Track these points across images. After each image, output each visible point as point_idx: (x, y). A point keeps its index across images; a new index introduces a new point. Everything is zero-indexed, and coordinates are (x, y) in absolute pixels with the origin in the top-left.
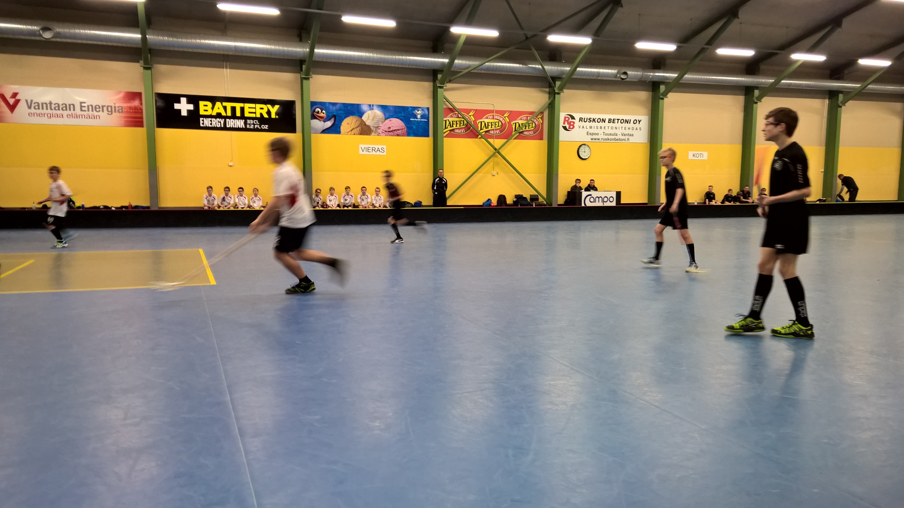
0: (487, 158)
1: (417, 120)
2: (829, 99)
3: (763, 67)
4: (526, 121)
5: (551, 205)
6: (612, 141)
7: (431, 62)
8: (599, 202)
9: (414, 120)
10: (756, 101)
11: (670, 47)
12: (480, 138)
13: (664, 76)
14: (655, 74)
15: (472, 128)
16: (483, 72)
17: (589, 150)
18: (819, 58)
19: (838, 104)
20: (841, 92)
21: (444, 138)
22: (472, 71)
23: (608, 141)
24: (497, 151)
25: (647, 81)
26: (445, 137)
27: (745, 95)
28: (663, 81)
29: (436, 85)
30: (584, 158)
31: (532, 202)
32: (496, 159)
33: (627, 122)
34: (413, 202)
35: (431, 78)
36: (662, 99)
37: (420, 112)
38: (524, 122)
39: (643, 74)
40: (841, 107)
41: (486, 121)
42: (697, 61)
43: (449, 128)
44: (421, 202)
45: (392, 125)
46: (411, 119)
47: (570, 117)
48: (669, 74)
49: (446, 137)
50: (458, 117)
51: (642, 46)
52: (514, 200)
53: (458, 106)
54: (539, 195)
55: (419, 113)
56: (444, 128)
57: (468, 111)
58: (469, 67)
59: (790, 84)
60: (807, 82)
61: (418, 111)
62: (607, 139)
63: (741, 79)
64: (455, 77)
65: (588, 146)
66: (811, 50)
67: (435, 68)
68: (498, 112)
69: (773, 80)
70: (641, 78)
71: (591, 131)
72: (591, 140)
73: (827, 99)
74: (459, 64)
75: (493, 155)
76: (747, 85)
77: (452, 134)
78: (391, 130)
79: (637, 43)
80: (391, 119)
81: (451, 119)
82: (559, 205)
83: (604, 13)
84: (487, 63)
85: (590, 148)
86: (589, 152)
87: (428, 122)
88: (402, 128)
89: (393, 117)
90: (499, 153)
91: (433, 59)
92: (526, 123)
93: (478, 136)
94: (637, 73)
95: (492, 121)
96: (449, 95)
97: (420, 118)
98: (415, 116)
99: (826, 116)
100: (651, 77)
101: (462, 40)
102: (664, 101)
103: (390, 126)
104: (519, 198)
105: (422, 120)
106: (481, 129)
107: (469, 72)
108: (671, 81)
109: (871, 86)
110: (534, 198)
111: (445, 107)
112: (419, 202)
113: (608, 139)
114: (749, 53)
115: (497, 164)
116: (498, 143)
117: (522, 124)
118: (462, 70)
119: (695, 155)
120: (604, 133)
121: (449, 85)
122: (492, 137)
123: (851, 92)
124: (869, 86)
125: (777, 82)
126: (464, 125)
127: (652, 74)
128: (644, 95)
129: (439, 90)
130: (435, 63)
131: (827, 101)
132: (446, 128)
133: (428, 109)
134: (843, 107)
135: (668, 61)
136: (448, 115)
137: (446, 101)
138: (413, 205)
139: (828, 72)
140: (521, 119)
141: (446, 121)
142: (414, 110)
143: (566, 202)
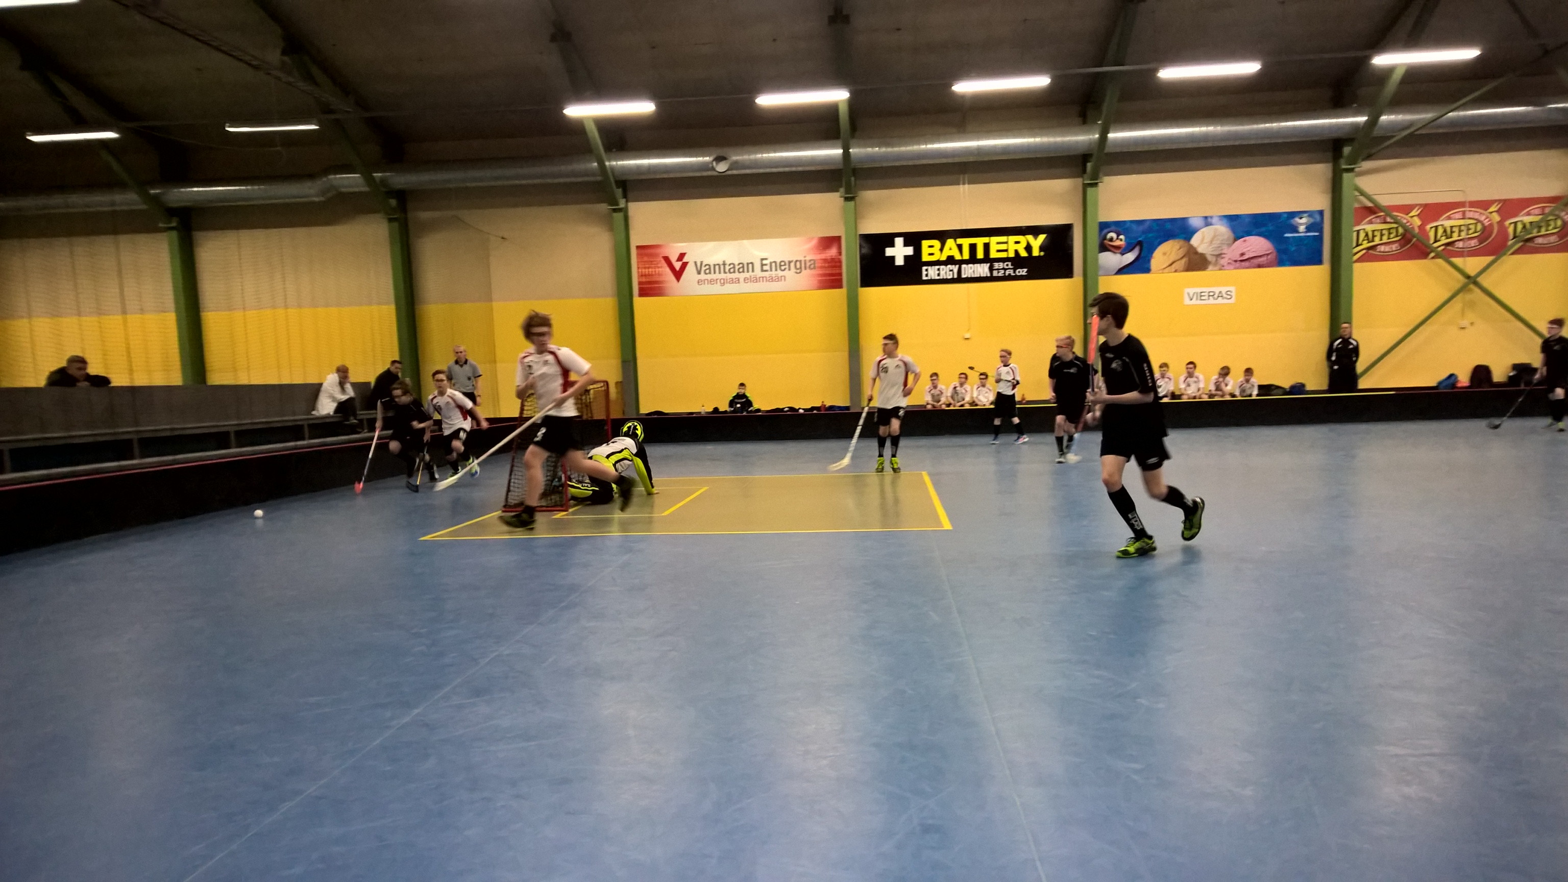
0: (1447, 295)
4: (1541, 217)
7: (1331, 127)
9: (1292, 235)
12: (1433, 258)
15: (1415, 240)
16: (1441, 131)
21: (1354, 264)
22: (1416, 133)
24: (1472, 281)
29: (1339, 165)
32: (1468, 297)
34: (1286, 385)
35: (1329, 155)
37: (1304, 220)
38: (1537, 218)
41: (1448, 224)
43: (1366, 245)
44: (1304, 385)
45: (1248, 249)
46: (1286, 235)
49: (1358, 260)
50: (1385, 222)
52: (1511, 374)
53: (1385, 201)
55: (1302, 223)
56: (1354, 244)
57: (1407, 209)
58: (1411, 124)
61: (1301, 218)
64: (1380, 148)
67: (1338, 135)
68: (1475, 204)
74: (1391, 123)
75: (1463, 289)
77: (1371, 255)
78: (1244, 258)
80: (1247, 238)
81: (1369, 228)
84: (1450, 114)
87: (1320, 239)
88: (1267, 252)
89: (1249, 234)
90: (1476, 283)
91: (1334, 121)
92: (1541, 221)
93: (1428, 254)
95: (1462, 222)
96: (1365, 183)
97: (1304, 230)
98: (1295, 229)
101: (1397, 76)
103: (1244, 250)
104: (1520, 371)
105: (1309, 234)
106: (1436, 241)
107: (1411, 135)
111: (1356, 205)
112: (1299, 384)
115: (1471, 305)
116: (1472, 265)
117: (1531, 223)
118: (1394, 134)
121: (1367, 165)
122: (1461, 254)
126: (1397, 236)
129: (1346, 176)
130: (1337, 126)
132: (1358, 245)
133: (1321, 213)
136: (1362, 222)
137: (1359, 194)
138: (1287, 390)
140: (1528, 214)
141: (1358, 232)
142: (1293, 218)
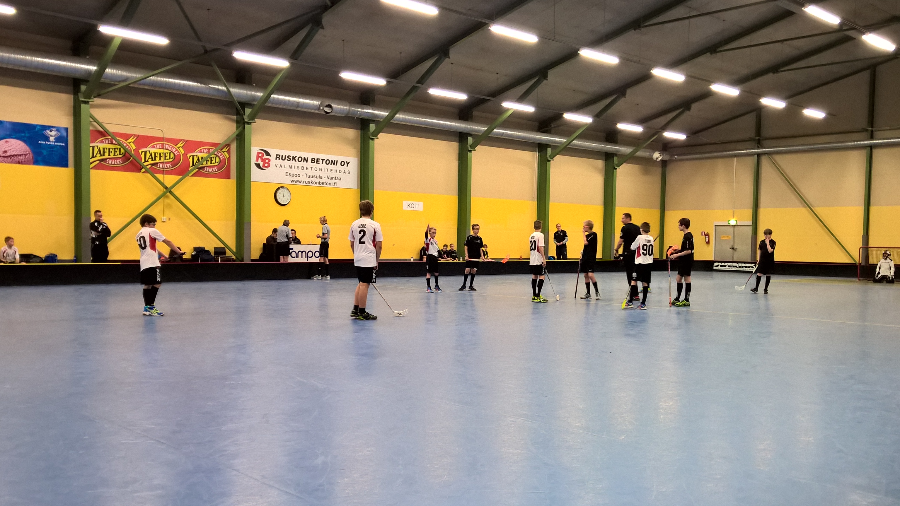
0: (154, 199)
1: (50, 143)
2: (538, 152)
3: (475, 113)
4: (208, 154)
5: (242, 260)
6: (316, 185)
7: (71, 68)
8: (302, 257)
9: (44, 143)
10: (470, 149)
11: (380, 82)
12: (144, 172)
13: (373, 113)
14: (363, 110)
15: (132, 158)
16: (146, 87)
17: (289, 194)
18: (528, 109)
19: (547, 157)
20: (550, 146)
21: (92, 171)
22: (131, 85)
23: (312, 185)
24: (168, 190)
25: (355, 118)
26: (92, 168)
27: (459, 142)
28: (373, 119)
29: (78, 97)
30: (282, 203)
31: (217, 257)
32: (167, 201)
33: (334, 163)
34: (43, 255)
35: (71, 88)
36: (373, 139)
37: (53, 133)
38: (205, 155)
39: (349, 110)
40: (549, 161)
41: (153, 151)
42: (409, 100)
43: (99, 157)
44: (56, 256)
45: (9, 148)
46: (39, 142)
47: (265, 153)
48: (379, 111)
49: (94, 168)
51: (347, 76)
52: (193, 254)
53: (111, 129)
54: (226, 248)
55: (52, 135)
56: (91, 157)
57: (127, 136)
58: (126, 79)
59: (502, 134)
60: (518, 133)
61: (51, 131)
62: (310, 182)
63: (454, 124)
64: (106, 91)
65: (288, 189)
66: (521, 99)
67: (77, 76)
68: (169, 140)
69: (486, 128)
70: (348, 113)
71: (291, 171)
72: (291, 182)
73: (537, 152)
74: (113, 75)
75: (163, 195)
76: (461, 131)
77: (103, 165)
78: (7, 155)
79: (342, 73)
80: (9, 140)
81: (101, 146)
82: (252, 260)
83: (303, 33)
84: (152, 77)
85: (289, 191)
86: (289, 197)
87: (66, 148)
88: (25, 153)
89: (10, 136)
90: (171, 192)
91: (73, 65)
92: (208, 157)
93: (141, 169)
94: (343, 107)
95: (161, 151)
96: (98, 114)
97: (54, 140)
98: (47, 139)
99: (537, 170)
100: (359, 113)
101: (116, 43)
102: (374, 142)
103: (6, 149)
104: (200, 251)
105: (56, 144)
106: (145, 161)
107: (127, 87)
108: (382, 120)
109: (576, 142)
110: (220, 252)
111: (91, 128)
112: (52, 255)
113: (312, 183)
114: (461, 97)
115: (169, 206)
116: (169, 180)
117: (202, 158)
118: (117, 83)
119: (410, 205)
120: (306, 174)
121: (98, 101)
122: (161, 172)
123: (559, 146)
124: (574, 141)
125: (490, 130)
126: (120, 154)
127: (360, 110)
128: (351, 133)
129: (83, 106)
130: (76, 69)
131: (537, 154)
132: (93, 157)
133: (66, 129)
134: (551, 161)
135: (377, 97)
136: (96, 141)
137: (93, 121)
138: (43, 259)
139: (537, 124)
140: (201, 152)
141: (93, 147)
142: (45, 130)
143: (262, 257)
